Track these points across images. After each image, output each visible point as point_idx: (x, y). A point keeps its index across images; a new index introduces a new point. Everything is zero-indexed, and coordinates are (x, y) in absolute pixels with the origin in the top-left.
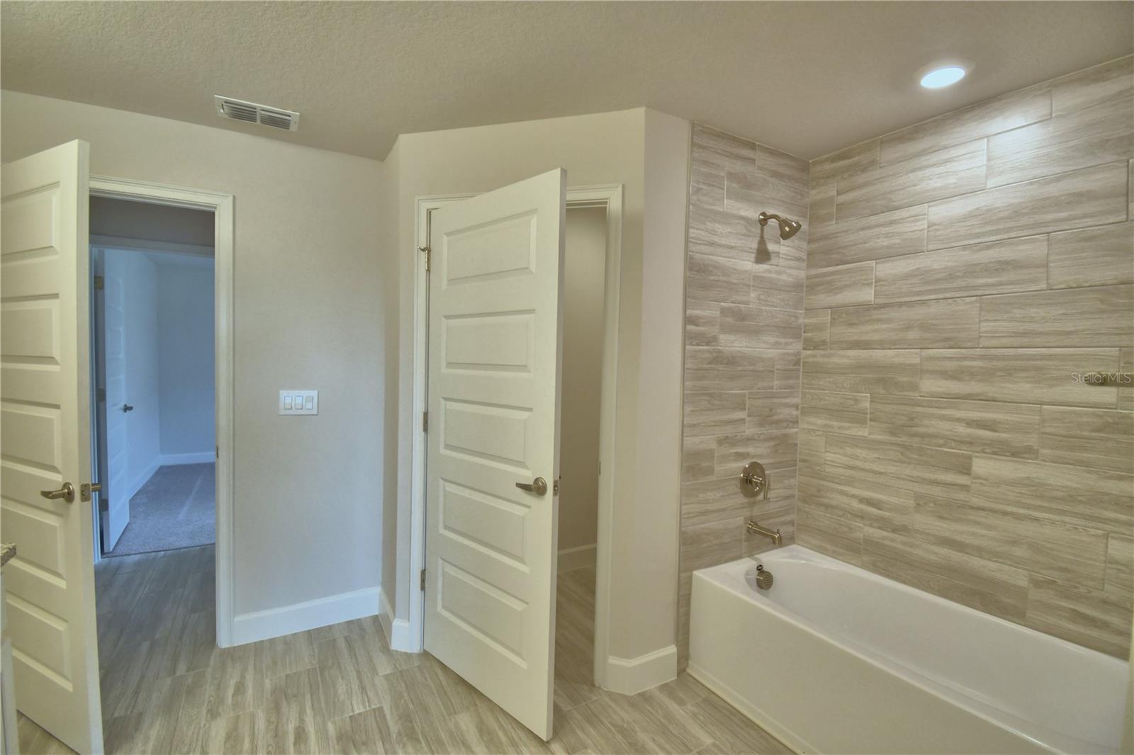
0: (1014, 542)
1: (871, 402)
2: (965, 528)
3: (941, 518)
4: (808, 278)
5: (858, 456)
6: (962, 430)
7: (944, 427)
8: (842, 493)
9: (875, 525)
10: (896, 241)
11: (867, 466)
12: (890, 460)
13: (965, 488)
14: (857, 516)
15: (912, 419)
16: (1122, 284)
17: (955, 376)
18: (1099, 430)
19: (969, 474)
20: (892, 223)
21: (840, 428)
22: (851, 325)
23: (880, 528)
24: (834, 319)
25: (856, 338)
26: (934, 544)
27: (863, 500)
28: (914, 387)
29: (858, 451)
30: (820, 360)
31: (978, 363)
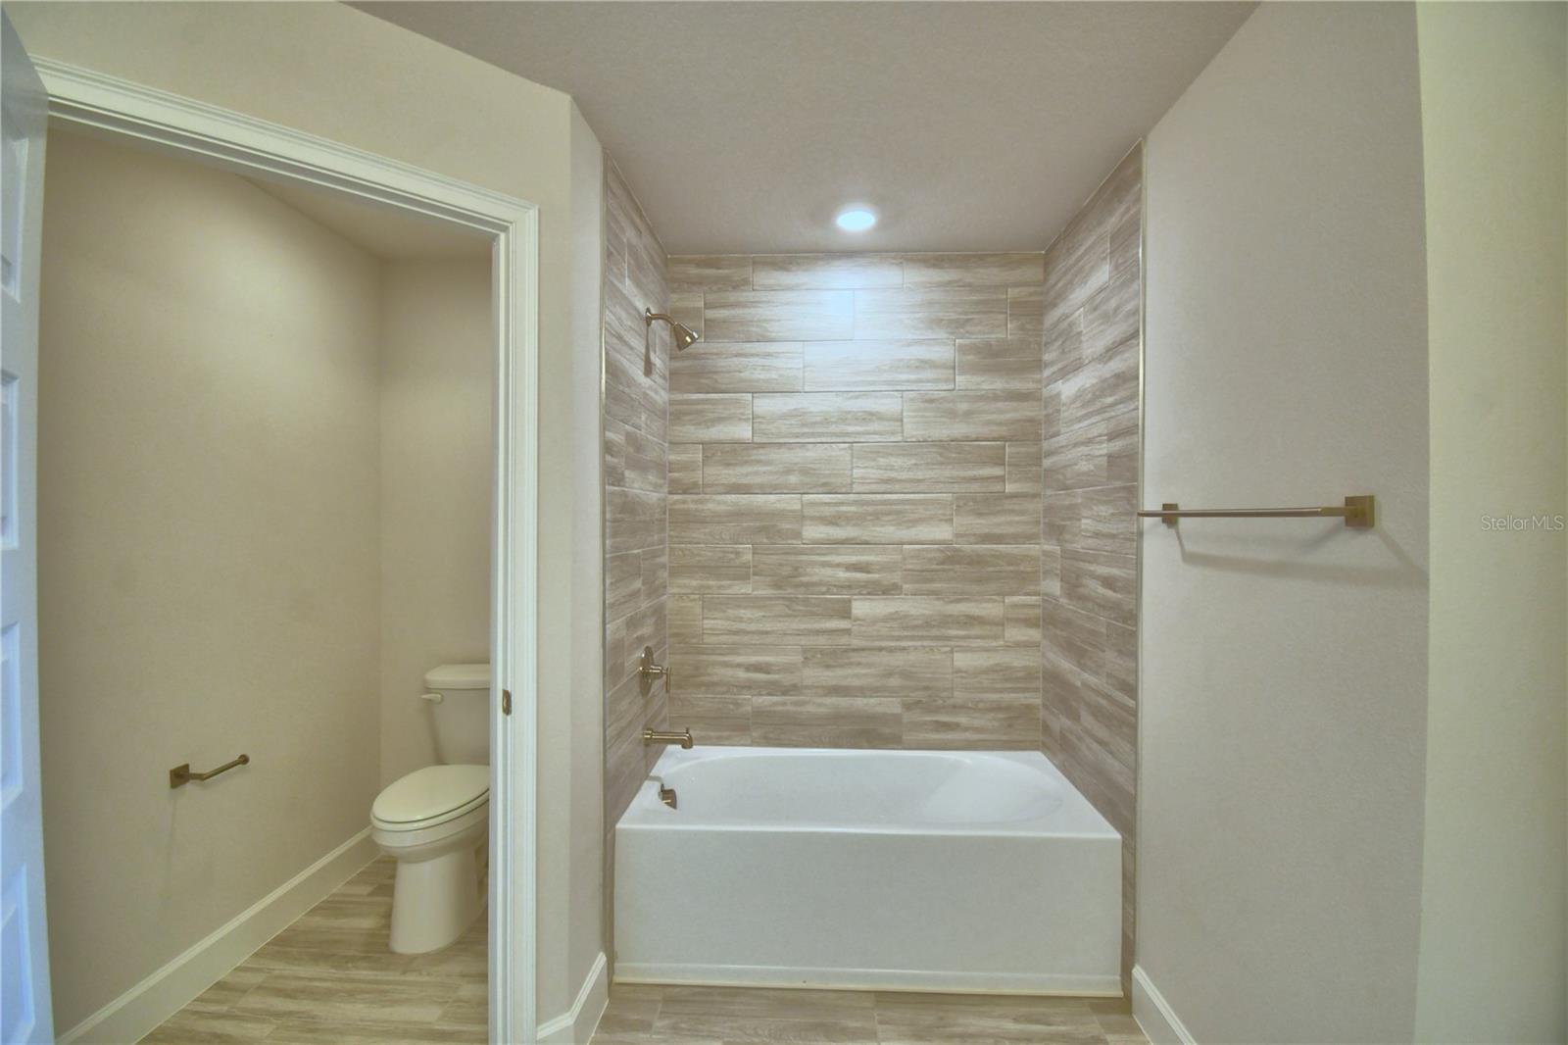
0: (890, 674)
1: (753, 553)
2: (849, 671)
3: (828, 667)
4: (672, 403)
5: (741, 618)
6: (842, 575)
7: (826, 573)
8: (726, 665)
9: (764, 692)
10: (774, 375)
11: (753, 627)
12: (775, 616)
13: (847, 632)
14: (743, 687)
15: (796, 569)
16: (952, 441)
17: (833, 521)
18: (943, 563)
19: (850, 618)
20: (768, 355)
21: (720, 587)
22: (728, 465)
23: (769, 694)
24: (707, 457)
25: (734, 480)
26: (825, 695)
27: (749, 668)
28: (798, 535)
29: (742, 612)
30: (692, 506)
31: (853, 509)
